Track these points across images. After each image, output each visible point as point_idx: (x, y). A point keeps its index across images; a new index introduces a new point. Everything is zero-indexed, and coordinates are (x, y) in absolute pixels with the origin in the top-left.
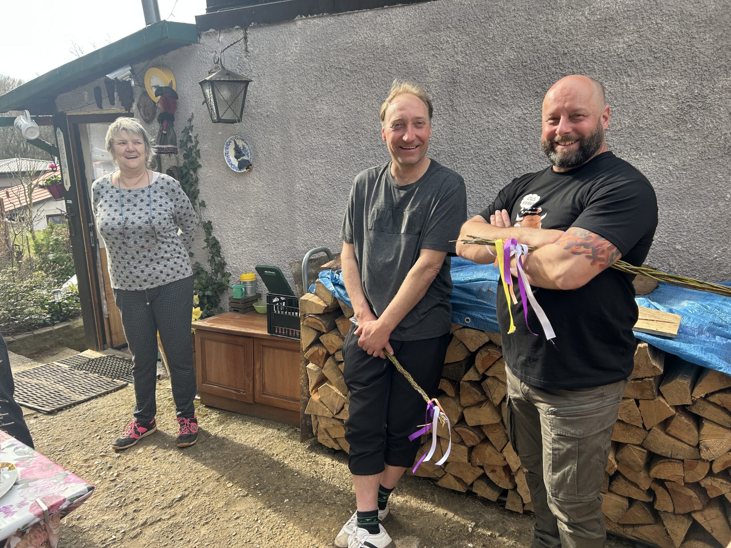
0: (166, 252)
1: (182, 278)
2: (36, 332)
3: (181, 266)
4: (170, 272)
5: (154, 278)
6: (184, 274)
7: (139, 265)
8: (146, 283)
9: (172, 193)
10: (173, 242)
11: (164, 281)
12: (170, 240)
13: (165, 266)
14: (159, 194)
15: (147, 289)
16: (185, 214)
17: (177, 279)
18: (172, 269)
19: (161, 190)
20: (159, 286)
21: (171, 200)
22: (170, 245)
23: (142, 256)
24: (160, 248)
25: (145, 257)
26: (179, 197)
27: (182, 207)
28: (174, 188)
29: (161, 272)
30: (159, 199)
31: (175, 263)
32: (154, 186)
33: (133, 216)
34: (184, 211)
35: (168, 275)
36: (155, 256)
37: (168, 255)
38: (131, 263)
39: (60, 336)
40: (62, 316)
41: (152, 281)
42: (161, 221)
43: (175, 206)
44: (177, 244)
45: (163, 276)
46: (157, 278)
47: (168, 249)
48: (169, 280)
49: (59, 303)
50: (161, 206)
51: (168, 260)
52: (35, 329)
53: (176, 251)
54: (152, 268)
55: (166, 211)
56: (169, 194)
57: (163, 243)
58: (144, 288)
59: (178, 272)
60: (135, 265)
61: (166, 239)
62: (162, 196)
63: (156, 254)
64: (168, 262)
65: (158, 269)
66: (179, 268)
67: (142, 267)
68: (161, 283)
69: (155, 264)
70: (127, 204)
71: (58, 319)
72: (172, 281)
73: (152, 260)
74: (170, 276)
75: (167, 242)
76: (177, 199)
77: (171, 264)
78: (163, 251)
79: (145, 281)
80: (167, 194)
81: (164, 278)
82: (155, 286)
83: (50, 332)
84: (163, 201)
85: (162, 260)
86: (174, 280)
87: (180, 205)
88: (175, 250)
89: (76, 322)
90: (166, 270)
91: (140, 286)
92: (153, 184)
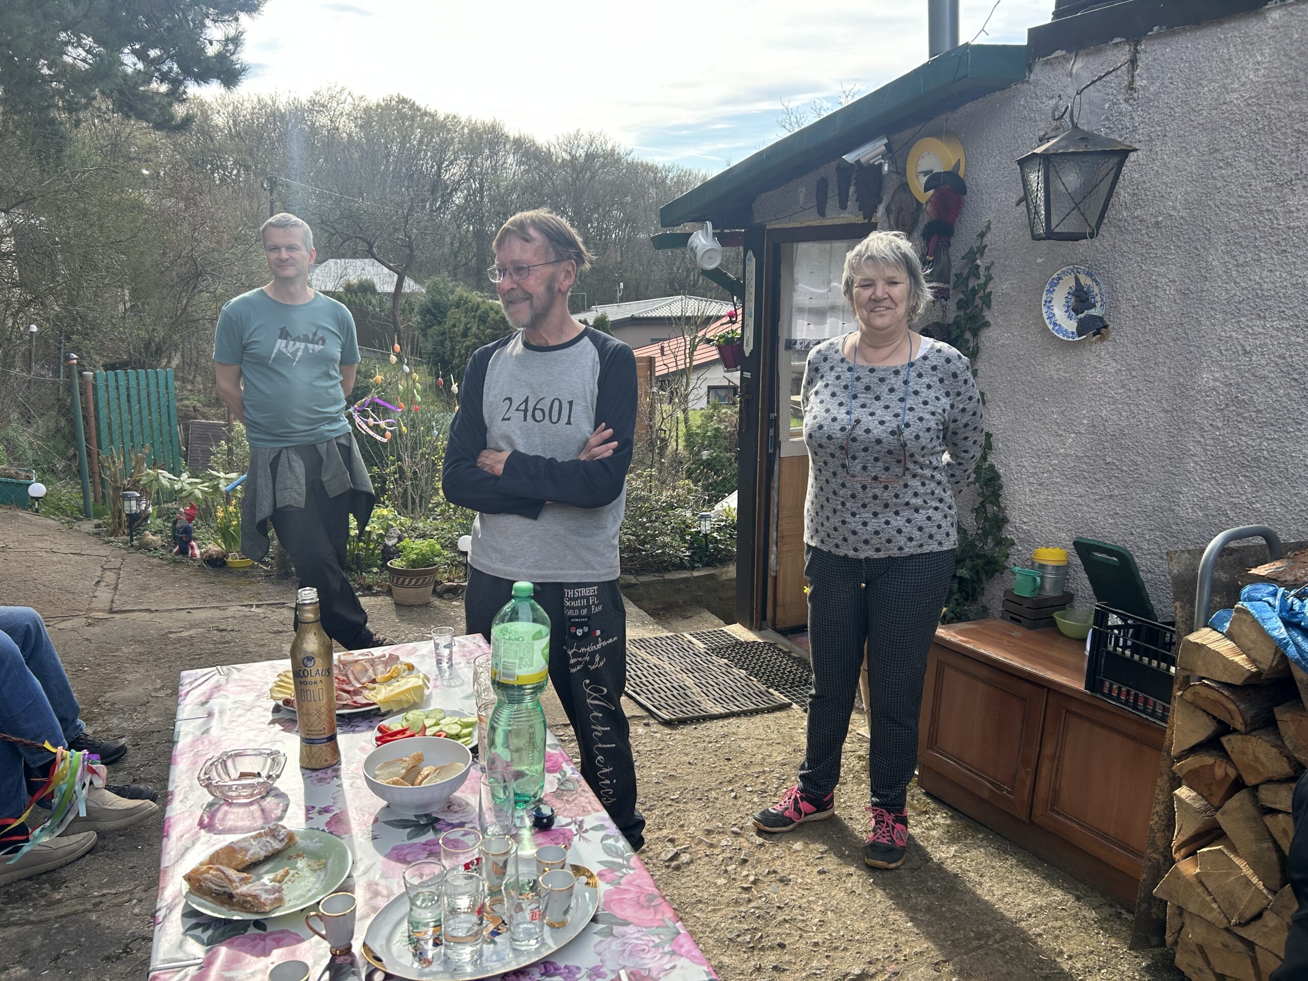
0: (916, 495)
1: (935, 550)
2: (668, 576)
3: (939, 527)
4: (916, 534)
5: (884, 540)
6: (940, 544)
7: (862, 510)
8: (867, 547)
9: (952, 379)
10: (933, 477)
11: (901, 549)
12: (928, 472)
13: (909, 521)
14: (925, 380)
15: (867, 559)
16: (966, 425)
17: (926, 549)
18: (920, 529)
19: (931, 372)
20: (889, 557)
21: (948, 394)
22: (927, 482)
23: (870, 495)
24: (906, 486)
25: (875, 497)
26: (963, 390)
27: (963, 410)
28: (958, 372)
29: (899, 531)
30: (924, 390)
31: (929, 518)
32: (919, 364)
33: (870, 418)
34: (966, 418)
35: (911, 539)
36: (894, 500)
37: (919, 501)
38: (848, 505)
39: (699, 588)
40: (706, 556)
41: (878, 546)
42: (921, 434)
43: (952, 406)
44: (939, 483)
45: (901, 540)
46: (889, 541)
47: (921, 490)
48: (910, 549)
49: (706, 535)
50: (925, 403)
51: (917, 511)
52: (667, 570)
53: (935, 496)
54: (883, 520)
55: (933, 414)
56: (946, 382)
57: (914, 476)
58: (862, 556)
59: (931, 537)
60: (854, 510)
61: (922, 468)
62: (932, 384)
63: (897, 496)
64: (916, 515)
65: (894, 523)
66: (934, 530)
67: (867, 515)
68: (895, 553)
69: (889, 515)
70: (863, 395)
71: (701, 561)
72: (915, 553)
73: (886, 506)
74: (914, 543)
75: (922, 476)
76: (959, 394)
77: (920, 518)
78: (910, 493)
79: (866, 542)
80: (941, 381)
81: (902, 543)
82: (882, 555)
83: (686, 580)
84: (932, 394)
85: (905, 508)
86: (919, 551)
87: (961, 406)
88: (933, 493)
89: (725, 569)
90: (909, 529)
91: (856, 550)
92: (918, 360)
